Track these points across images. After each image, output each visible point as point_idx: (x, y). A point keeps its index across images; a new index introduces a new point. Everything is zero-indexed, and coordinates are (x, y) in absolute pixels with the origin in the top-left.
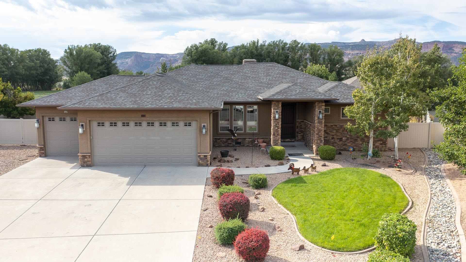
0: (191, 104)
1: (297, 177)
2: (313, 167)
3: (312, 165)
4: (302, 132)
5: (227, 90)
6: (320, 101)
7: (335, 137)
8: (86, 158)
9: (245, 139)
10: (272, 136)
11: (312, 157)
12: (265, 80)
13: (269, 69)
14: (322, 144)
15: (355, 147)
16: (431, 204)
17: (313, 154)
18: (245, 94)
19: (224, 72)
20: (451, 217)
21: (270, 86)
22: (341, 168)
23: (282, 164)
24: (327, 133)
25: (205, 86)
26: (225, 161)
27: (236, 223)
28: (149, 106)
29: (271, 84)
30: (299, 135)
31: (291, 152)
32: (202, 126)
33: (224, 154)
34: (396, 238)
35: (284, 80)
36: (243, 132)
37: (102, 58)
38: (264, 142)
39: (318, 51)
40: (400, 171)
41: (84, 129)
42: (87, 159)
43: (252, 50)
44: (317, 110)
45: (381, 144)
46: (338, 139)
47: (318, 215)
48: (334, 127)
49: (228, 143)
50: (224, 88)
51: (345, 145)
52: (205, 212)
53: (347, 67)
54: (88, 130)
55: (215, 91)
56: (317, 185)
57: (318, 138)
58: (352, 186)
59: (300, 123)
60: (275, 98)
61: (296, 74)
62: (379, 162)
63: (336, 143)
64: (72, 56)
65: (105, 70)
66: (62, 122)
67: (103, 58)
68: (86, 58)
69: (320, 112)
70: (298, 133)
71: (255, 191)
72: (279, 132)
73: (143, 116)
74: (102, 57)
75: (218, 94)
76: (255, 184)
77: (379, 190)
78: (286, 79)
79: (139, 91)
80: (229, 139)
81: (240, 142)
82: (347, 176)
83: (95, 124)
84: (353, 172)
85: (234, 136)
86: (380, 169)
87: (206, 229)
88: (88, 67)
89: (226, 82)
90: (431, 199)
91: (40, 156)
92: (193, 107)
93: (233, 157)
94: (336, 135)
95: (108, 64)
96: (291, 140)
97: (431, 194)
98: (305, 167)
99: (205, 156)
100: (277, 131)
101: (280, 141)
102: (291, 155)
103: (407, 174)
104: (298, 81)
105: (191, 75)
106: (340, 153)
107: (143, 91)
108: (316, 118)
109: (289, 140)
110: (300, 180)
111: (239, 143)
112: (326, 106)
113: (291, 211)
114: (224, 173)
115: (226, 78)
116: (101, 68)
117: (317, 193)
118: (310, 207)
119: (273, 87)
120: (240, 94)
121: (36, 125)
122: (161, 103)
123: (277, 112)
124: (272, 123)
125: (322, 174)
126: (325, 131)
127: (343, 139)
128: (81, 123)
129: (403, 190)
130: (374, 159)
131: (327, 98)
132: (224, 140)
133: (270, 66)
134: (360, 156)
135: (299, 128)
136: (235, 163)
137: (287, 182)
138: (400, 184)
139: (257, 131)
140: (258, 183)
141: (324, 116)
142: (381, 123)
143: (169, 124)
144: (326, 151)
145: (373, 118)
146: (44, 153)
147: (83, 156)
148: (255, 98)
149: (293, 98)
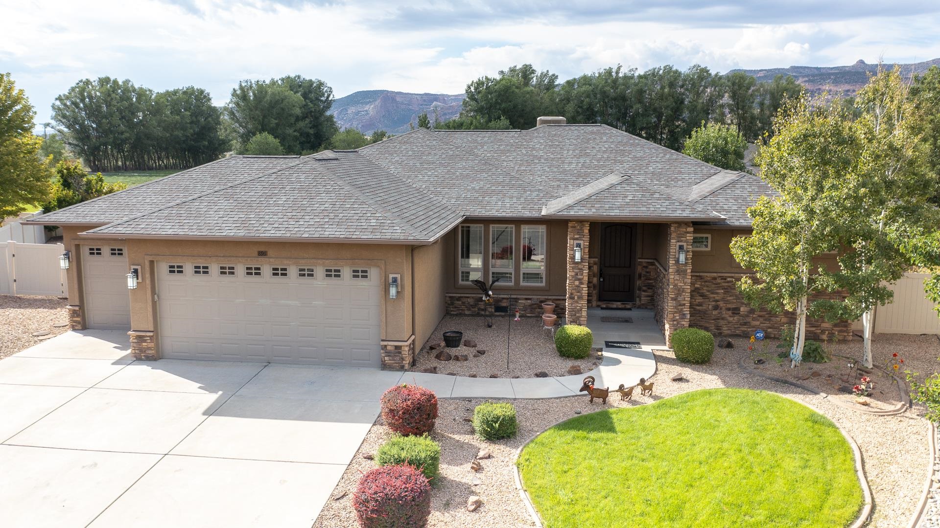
1: (597, 410)
3: (642, 381)
4: (650, 287)
5: (481, 188)
6: (682, 223)
7: (721, 304)
8: (145, 341)
9: (516, 300)
10: (567, 300)
11: (658, 353)
12: (574, 166)
13: (589, 140)
14: (686, 323)
15: (769, 330)
16: (923, 516)
17: (665, 344)
18: (518, 198)
19: (485, 147)
21: (581, 179)
22: (716, 391)
23: (575, 372)
24: (700, 297)
25: (436, 179)
26: (449, 358)
29: (586, 175)
30: (643, 293)
31: (614, 337)
32: (391, 281)
33: (452, 341)
35: (617, 168)
36: (512, 284)
37: (304, 106)
38: (553, 311)
39: (749, 88)
40: (864, 404)
41: (140, 280)
42: (146, 344)
43: (603, 87)
44: (674, 244)
46: (729, 309)
48: (719, 281)
49: (479, 309)
50: (476, 185)
51: (745, 324)
52: (336, 505)
54: (148, 281)
56: (639, 438)
57: (675, 307)
58: (726, 445)
59: (646, 267)
60: (571, 213)
61: (647, 151)
62: (819, 375)
63: (723, 319)
64: (246, 103)
65: (311, 128)
66: (115, 256)
67: (306, 105)
68: (272, 105)
69: (681, 247)
70: (640, 289)
71: (483, 446)
72: (583, 292)
73: (262, 254)
74: (304, 103)
76: (484, 429)
77: (791, 464)
78: (622, 162)
81: (506, 308)
83: (163, 268)
84: (742, 402)
85: (486, 295)
86: (818, 396)
88: (276, 124)
89: (482, 171)
90: (927, 498)
91: (74, 329)
93: (475, 346)
94: (723, 299)
95: (317, 118)
96: (623, 306)
97: (932, 481)
99: (397, 347)
100: (579, 289)
101: (584, 313)
102: (609, 345)
103: (883, 414)
104: (651, 168)
106: (729, 346)
107: (271, 196)
108: (672, 262)
109: (619, 304)
111: (503, 309)
112: (695, 232)
113: (543, 516)
114: (409, 403)
115: (487, 162)
116: (301, 124)
117: (630, 462)
118: (595, 507)
119: (588, 182)
120: (507, 200)
121: (64, 264)
122: (299, 226)
123: (579, 245)
124: (568, 272)
126: (695, 291)
127: (742, 309)
128: (133, 267)
129: (858, 465)
130: (808, 366)
131: (696, 215)
132: (471, 301)
133: (592, 133)
134: (776, 355)
135: (642, 278)
136: (472, 362)
137: (567, 425)
138: (854, 447)
139: (543, 284)
140: (492, 427)
141: (690, 255)
142: (825, 281)
143: (320, 272)
144: (688, 342)
145: (804, 269)
146: (80, 323)
147: (137, 337)
148: (538, 209)
149: (615, 213)
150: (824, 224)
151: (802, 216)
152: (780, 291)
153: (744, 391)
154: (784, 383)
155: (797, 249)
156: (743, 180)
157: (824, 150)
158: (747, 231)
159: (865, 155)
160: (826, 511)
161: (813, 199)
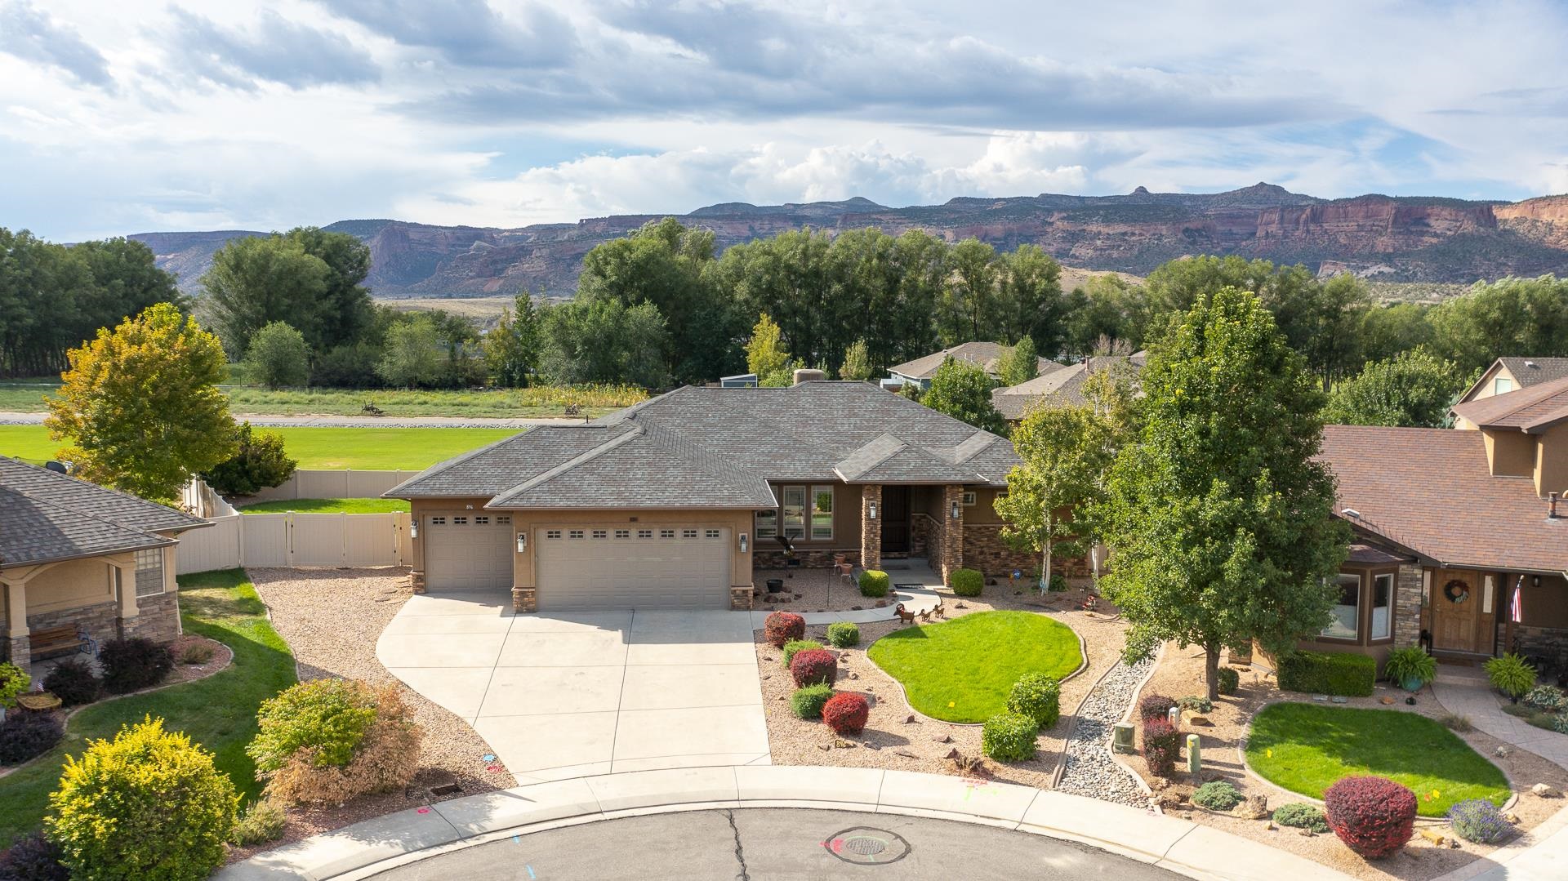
0: (721, 499)
1: (909, 627)
2: (938, 610)
3: (936, 607)
4: (922, 537)
5: (770, 452)
6: (955, 485)
7: (985, 549)
8: (527, 596)
9: (809, 552)
10: (863, 550)
11: (938, 591)
12: (846, 427)
13: (854, 398)
14: (959, 566)
15: (1024, 569)
17: (943, 584)
18: (807, 462)
19: (757, 407)
20: (1134, 683)
21: (857, 440)
22: (989, 613)
23: (883, 605)
24: (970, 544)
26: (776, 601)
27: (820, 689)
28: (648, 504)
29: (860, 436)
30: (917, 544)
31: (900, 581)
32: (740, 538)
33: (775, 587)
34: (1029, 701)
35: (886, 428)
36: (803, 539)
37: (326, 278)
38: (847, 561)
39: (985, 264)
40: (1091, 616)
41: (527, 544)
42: (527, 599)
44: (949, 502)
45: (1075, 564)
46: (992, 554)
47: (939, 683)
48: (983, 530)
49: (774, 563)
50: (762, 449)
51: (1005, 566)
52: (767, 681)
53: (1070, 309)
54: (533, 545)
55: (747, 456)
56: (943, 639)
57: (952, 553)
58: (1000, 641)
59: (919, 520)
60: (869, 479)
61: (910, 410)
62: (1061, 599)
63: (987, 562)
64: (240, 274)
65: (336, 309)
66: (461, 526)
67: (333, 275)
68: (281, 276)
69: (954, 504)
70: (914, 540)
71: (839, 650)
72: (877, 542)
73: (633, 520)
74: (329, 272)
75: (752, 462)
76: (839, 639)
77: (1041, 648)
78: (889, 423)
79: (618, 471)
80: (776, 554)
81: (798, 561)
82: (996, 625)
83: (543, 533)
84: (1008, 618)
85: (788, 549)
86: (1059, 612)
87: (775, 702)
88: (289, 305)
89: (765, 434)
91: (416, 593)
92: (726, 504)
93: (790, 592)
94: (987, 546)
96: (900, 556)
98: (923, 610)
99: (744, 591)
100: (873, 541)
101: (878, 561)
102: (899, 587)
103: (1102, 621)
105: (689, 415)
106: (994, 583)
107: (626, 470)
108: (948, 516)
109: (896, 554)
110: (917, 633)
111: (796, 562)
112: (965, 491)
113: (897, 678)
114: (787, 622)
115: (765, 424)
117: (941, 651)
118: (927, 672)
119: (862, 446)
122: (668, 497)
123: (873, 504)
124: (863, 526)
125: (953, 622)
126: (965, 539)
127: (1003, 553)
129: (1082, 647)
130: (1053, 593)
131: (966, 479)
132: (766, 556)
133: (855, 390)
134: (1030, 589)
135: (916, 531)
136: (796, 603)
137: (891, 636)
138: (1081, 638)
139: (832, 538)
140: (845, 637)
141: (962, 511)
142: (1063, 529)
143: (679, 533)
144: (965, 579)
145: (1047, 520)
146: (423, 587)
147: (520, 593)
148: (828, 472)
149: (903, 479)
150: (1059, 487)
151: (1044, 482)
152: (1031, 537)
153: (1009, 611)
154: (1036, 606)
155: (1042, 504)
156: (999, 444)
157: (1058, 433)
158: (1005, 491)
159: (1087, 435)
160: (1060, 666)
161: (1051, 469)
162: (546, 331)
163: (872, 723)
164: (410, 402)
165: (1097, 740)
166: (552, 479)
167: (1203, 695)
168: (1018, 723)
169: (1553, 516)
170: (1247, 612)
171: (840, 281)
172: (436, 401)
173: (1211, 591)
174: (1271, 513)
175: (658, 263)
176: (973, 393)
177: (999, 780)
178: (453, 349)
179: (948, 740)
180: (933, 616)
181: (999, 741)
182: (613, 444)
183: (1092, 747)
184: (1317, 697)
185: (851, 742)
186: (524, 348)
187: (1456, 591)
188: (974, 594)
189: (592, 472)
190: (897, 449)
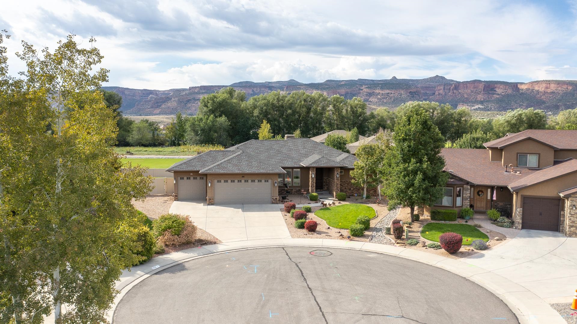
0: (269, 170)
1: (325, 207)
2: (334, 203)
4: (327, 185)
5: (280, 159)
6: (337, 167)
7: (346, 188)
8: (211, 200)
9: (293, 189)
10: (310, 187)
11: (333, 199)
12: (303, 152)
13: (305, 143)
14: (339, 192)
15: (358, 194)
17: (334, 197)
18: (292, 161)
19: (275, 146)
21: (307, 156)
22: (348, 204)
23: (317, 203)
24: (342, 186)
26: (285, 202)
27: (303, 220)
28: (247, 172)
29: (307, 154)
31: (322, 196)
32: (275, 182)
33: (284, 198)
34: (362, 221)
35: (315, 152)
36: (291, 185)
38: (305, 191)
40: (378, 205)
41: (211, 184)
45: (374, 192)
46: (348, 189)
47: (336, 220)
48: (346, 182)
49: (282, 192)
50: (278, 158)
51: (353, 192)
52: (287, 220)
53: (369, 119)
54: (213, 184)
55: (273, 160)
57: (336, 188)
58: (352, 210)
59: (326, 180)
60: (312, 165)
62: (369, 201)
63: (347, 191)
66: (189, 180)
69: (337, 173)
70: (324, 186)
72: (315, 185)
73: (243, 177)
75: (275, 162)
76: (306, 210)
77: (365, 212)
78: (316, 150)
79: (238, 163)
80: (283, 190)
81: (290, 192)
82: (351, 207)
83: (216, 181)
85: (287, 188)
86: (369, 204)
87: (290, 225)
89: (279, 154)
90: (387, 215)
91: (175, 200)
92: (271, 172)
94: (347, 187)
97: (388, 213)
98: (329, 204)
99: (276, 198)
100: (313, 184)
101: (315, 191)
102: (321, 199)
103: (382, 206)
105: (254, 148)
106: (349, 197)
107: (240, 162)
108: (335, 177)
109: (319, 190)
110: (328, 209)
112: (340, 169)
113: (324, 219)
114: (291, 205)
115: (278, 150)
117: (336, 213)
118: (332, 218)
119: (309, 157)
120: (289, 162)
121: (175, 182)
122: (253, 170)
123: (313, 174)
124: (310, 180)
125: (338, 206)
126: (340, 184)
127: (352, 189)
128: (209, 181)
129: (376, 212)
130: (367, 199)
131: (341, 165)
133: (305, 141)
134: (360, 198)
135: (325, 183)
137: (321, 210)
138: (375, 210)
141: (340, 175)
142: (370, 180)
143: (256, 181)
144: (340, 195)
145: (365, 177)
146: (177, 198)
147: (209, 199)
148: (299, 164)
149: (322, 165)
150: (369, 167)
151: (365, 165)
152: (360, 182)
153: (354, 204)
154: (362, 203)
155: (364, 173)
156: (350, 156)
157: (368, 151)
158: (353, 169)
159: (377, 152)
160: (370, 216)
161: (366, 162)
162: (188, 126)
163: (318, 229)
164: (141, 151)
165: (380, 232)
166: (218, 165)
167: (410, 220)
168: (359, 226)
169: (506, 172)
170: (421, 194)
171: (290, 109)
172: (150, 150)
173: (411, 189)
174: (427, 168)
175: (227, 102)
176: (340, 143)
177: (354, 240)
178: (154, 133)
179: (340, 232)
180: (332, 205)
181: (354, 230)
182: (234, 155)
183: (379, 234)
184: (441, 221)
185: (313, 233)
186: (179, 132)
187: (480, 193)
188: (344, 200)
189: (230, 163)
190: (320, 157)
